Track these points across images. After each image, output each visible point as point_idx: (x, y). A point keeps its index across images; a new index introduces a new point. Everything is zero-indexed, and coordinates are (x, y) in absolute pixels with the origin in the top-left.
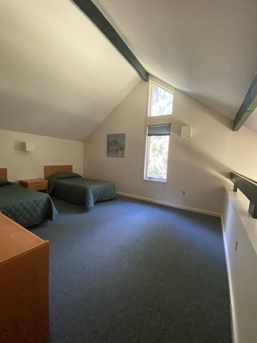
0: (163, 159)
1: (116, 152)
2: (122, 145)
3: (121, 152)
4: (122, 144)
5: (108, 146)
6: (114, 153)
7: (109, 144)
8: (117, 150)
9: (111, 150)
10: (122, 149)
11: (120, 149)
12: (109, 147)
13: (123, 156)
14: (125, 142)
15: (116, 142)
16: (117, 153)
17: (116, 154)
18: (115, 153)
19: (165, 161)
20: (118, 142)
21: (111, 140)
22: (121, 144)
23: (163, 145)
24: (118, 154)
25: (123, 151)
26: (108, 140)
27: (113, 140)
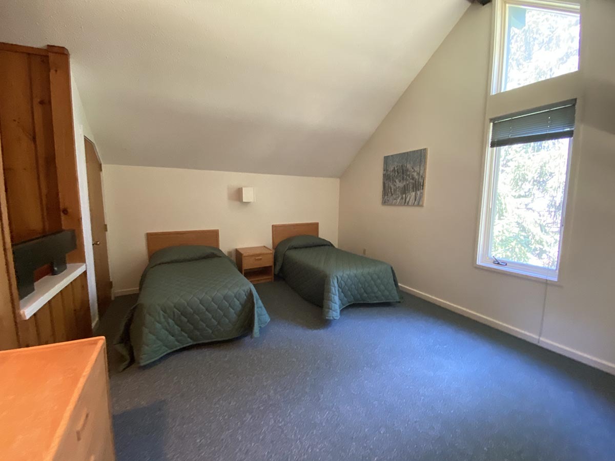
0: (548, 202)
1: (402, 194)
2: (417, 177)
3: (414, 193)
4: (419, 174)
5: (386, 182)
6: (398, 197)
7: (387, 177)
8: (405, 190)
9: (391, 190)
10: (418, 186)
11: (413, 188)
12: (387, 185)
13: (419, 202)
14: (425, 169)
15: (402, 172)
16: (404, 196)
17: (402, 198)
18: (400, 198)
19: (557, 208)
20: (407, 170)
21: (392, 169)
22: (415, 174)
23: (547, 165)
24: (407, 200)
25: (418, 193)
26: (385, 170)
27: (396, 169)
